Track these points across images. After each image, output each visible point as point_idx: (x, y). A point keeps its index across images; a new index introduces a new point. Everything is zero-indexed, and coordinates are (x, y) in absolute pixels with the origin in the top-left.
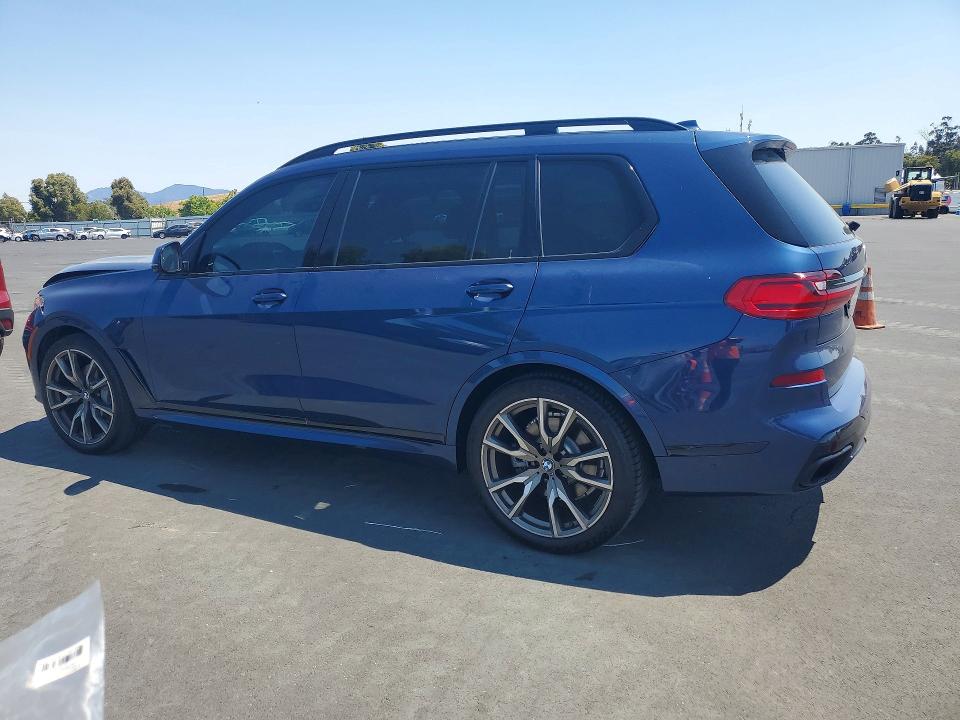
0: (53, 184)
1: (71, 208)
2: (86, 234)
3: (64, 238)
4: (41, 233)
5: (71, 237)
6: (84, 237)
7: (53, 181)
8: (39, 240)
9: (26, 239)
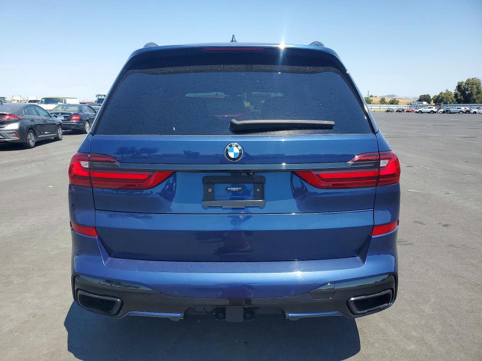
0: (468, 84)
1: (475, 97)
2: (477, 111)
3: (463, 112)
4: (452, 110)
5: (468, 112)
6: (475, 113)
7: (468, 82)
8: (450, 113)
9: (444, 112)
